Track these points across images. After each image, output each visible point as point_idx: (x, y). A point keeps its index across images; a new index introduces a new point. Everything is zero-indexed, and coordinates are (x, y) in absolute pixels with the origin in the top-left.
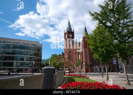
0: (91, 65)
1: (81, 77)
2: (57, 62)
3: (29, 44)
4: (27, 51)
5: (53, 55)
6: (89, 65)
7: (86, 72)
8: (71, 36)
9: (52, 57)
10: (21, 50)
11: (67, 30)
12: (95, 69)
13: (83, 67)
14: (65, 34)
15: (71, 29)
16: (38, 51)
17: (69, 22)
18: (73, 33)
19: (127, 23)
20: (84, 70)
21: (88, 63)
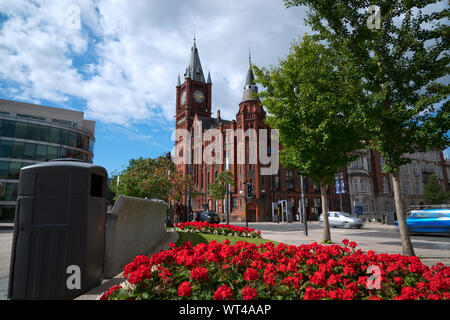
0: (262, 196)
1: (230, 232)
2: (144, 181)
3: (43, 119)
4: (34, 142)
5: (133, 162)
6: (257, 197)
7: (248, 221)
8: (199, 96)
9: (129, 169)
10: (11, 139)
11: (187, 76)
12: (276, 211)
13: (237, 202)
14: (180, 89)
15: (200, 73)
16: (78, 147)
17: (196, 50)
18: (206, 88)
19: (421, 21)
20: (241, 211)
21: (256, 191)
